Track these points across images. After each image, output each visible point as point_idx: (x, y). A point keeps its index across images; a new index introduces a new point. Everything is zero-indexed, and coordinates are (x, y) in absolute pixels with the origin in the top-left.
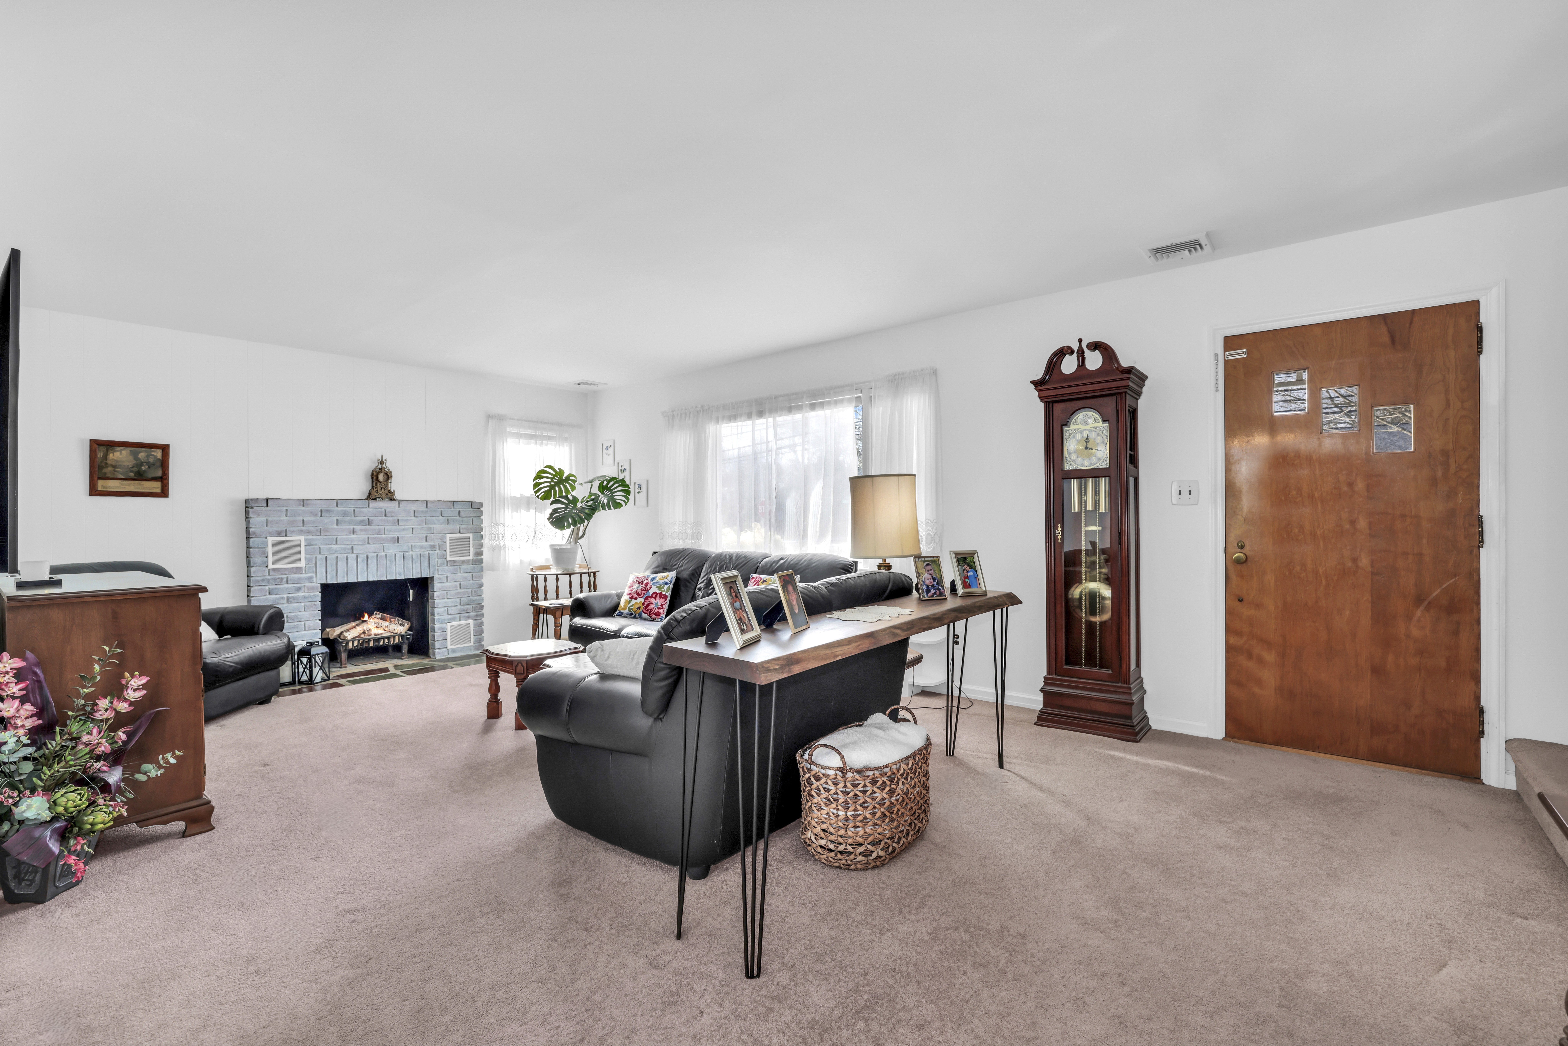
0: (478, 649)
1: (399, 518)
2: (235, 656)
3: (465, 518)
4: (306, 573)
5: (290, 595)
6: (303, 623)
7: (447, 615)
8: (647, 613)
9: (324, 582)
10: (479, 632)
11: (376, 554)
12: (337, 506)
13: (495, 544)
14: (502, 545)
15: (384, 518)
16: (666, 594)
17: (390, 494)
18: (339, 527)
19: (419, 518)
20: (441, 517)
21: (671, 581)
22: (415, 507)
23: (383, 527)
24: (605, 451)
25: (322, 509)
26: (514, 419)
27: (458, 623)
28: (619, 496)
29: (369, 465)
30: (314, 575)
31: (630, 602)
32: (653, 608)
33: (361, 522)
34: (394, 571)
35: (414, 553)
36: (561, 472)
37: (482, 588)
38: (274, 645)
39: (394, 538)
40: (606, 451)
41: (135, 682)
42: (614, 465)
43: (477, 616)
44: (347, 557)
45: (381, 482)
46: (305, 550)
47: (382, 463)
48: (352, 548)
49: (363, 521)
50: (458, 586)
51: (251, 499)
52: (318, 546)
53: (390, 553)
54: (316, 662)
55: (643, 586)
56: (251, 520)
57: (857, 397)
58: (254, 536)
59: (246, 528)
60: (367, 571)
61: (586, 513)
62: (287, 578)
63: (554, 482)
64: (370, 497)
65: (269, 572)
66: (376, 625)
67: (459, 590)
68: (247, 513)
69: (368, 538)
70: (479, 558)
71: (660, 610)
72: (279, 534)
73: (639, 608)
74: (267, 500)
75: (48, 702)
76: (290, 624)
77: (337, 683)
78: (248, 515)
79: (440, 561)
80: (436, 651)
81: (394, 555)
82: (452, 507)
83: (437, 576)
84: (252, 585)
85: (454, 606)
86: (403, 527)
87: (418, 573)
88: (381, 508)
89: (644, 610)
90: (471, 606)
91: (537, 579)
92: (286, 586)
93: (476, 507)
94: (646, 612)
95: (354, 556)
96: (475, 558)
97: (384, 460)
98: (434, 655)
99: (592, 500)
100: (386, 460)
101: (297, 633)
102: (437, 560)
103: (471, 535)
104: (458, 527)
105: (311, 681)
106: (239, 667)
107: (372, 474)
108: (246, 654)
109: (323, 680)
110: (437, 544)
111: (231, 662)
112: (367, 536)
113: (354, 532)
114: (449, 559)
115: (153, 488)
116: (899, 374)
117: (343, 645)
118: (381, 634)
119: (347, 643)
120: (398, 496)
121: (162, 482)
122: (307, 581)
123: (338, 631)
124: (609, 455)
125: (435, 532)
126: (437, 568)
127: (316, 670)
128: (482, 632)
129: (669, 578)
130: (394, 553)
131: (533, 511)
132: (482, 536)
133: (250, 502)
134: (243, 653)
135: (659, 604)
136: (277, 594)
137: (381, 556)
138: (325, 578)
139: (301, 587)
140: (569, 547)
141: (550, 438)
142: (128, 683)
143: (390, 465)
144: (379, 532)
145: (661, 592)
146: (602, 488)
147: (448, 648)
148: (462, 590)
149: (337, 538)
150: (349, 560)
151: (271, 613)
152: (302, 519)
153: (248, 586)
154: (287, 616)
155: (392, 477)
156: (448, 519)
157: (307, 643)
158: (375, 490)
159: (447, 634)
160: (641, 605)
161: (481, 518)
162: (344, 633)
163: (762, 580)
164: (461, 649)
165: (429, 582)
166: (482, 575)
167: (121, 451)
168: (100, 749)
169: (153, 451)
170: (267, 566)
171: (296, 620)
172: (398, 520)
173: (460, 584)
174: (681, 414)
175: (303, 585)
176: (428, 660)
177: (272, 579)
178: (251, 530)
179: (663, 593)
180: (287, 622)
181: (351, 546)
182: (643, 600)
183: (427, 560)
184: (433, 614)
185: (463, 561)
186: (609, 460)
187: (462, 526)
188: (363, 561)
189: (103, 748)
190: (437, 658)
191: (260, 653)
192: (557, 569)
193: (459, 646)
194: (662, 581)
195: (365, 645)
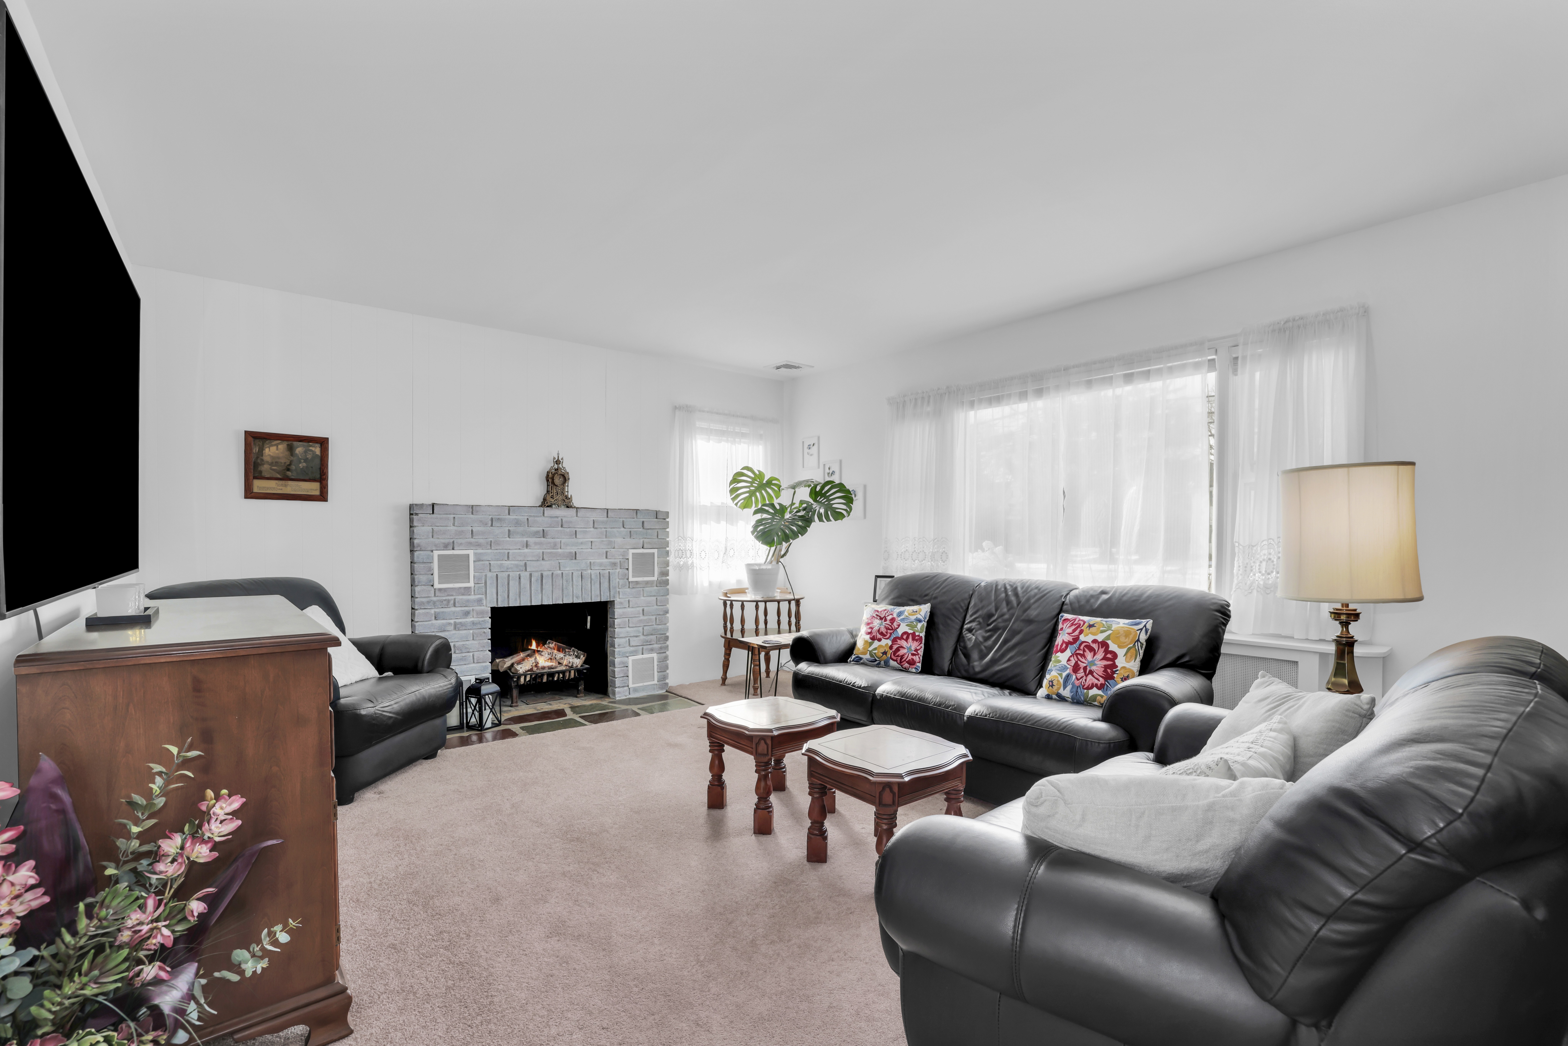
0: (662, 689)
1: (577, 529)
2: (396, 703)
3: (649, 531)
4: (475, 594)
5: (457, 621)
6: (471, 654)
7: (628, 648)
8: (896, 661)
9: (495, 605)
10: (663, 668)
11: (551, 572)
12: (509, 514)
13: (682, 563)
14: (690, 562)
15: (560, 528)
16: (921, 635)
17: (566, 501)
18: (511, 539)
19: (599, 530)
20: (623, 529)
21: (925, 618)
22: (594, 516)
23: (559, 540)
24: (806, 450)
25: (493, 517)
26: (703, 411)
27: (640, 657)
28: (839, 504)
29: (545, 465)
30: (483, 596)
31: (871, 644)
32: (905, 654)
33: (535, 534)
34: (571, 594)
35: (593, 572)
36: (761, 475)
37: (667, 615)
38: (441, 687)
39: (571, 553)
40: (808, 451)
41: (222, 808)
42: (819, 467)
43: (661, 648)
44: (519, 575)
45: (557, 486)
46: (474, 567)
47: (558, 462)
48: (525, 564)
49: (538, 532)
50: (641, 611)
51: (416, 505)
52: (488, 562)
53: (567, 572)
54: (486, 703)
55: (888, 622)
56: (415, 530)
57: (1209, 360)
58: (419, 549)
59: (411, 539)
60: (542, 593)
61: (799, 526)
62: (455, 599)
63: (753, 486)
64: (545, 503)
65: (435, 592)
66: (550, 656)
67: (642, 618)
68: (411, 521)
69: (543, 553)
70: (664, 578)
71: (914, 657)
72: (446, 547)
73: (885, 653)
74: (433, 505)
75: (77, 848)
76: (457, 655)
77: (509, 730)
78: (413, 523)
79: (621, 582)
80: (617, 690)
81: (571, 574)
82: (635, 516)
83: (618, 600)
84: (416, 608)
85: (637, 636)
86: (581, 540)
87: (597, 596)
88: (557, 517)
89: (893, 657)
90: (655, 636)
91: (732, 606)
92: (453, 609)
93: (661, 517)
94: (895, 658)
95: (527, 574)
96: (659, 579)
97: (560, 459)
98: (614, 694)
99: (804, 509)
100: (562, 459)
101: (465, 666)
102: (618, 580)
103: (655, 551)
104: (642, 541)
105: (480, 727)
106: (399, 717)
107: (548, 476)
108: (408, 701)
109: (494, 725)
110: (618, 561)
111: (390, 712)
112: (541, 551)
113: (527, 545)
114: (631, 579)
115: (311, 490)
116: (1294, 320)
117: (515, 679)
118: (556, 667)
119: (519, 678)
120: (576, 502)
121: (321, 483)
122: (476, 604)
123: (508, 662)
124: (811, 455)
125: (616, 547)
126: (618, 590)
127: (486, 713)
128: (667, 667)
129: (923, 613)
130: (571, 572)
131: (723, 523)
132: (668, 553)
133: (415, 508)
134: (405, 699)
135: (913, 648)
136: (444, 619)
137: (557, 575)
138: (495, 600)
139: (470, 611)
140: (769, 567)
141: (743, 435)
142: (210, 808)
143: (568, 466)
144: (554, 546)
145: (914, 633)
146: (816, 494)
147: (630, 686)
148: (645, 618)
149: (508, 553)
150: (522, 580)
151: (436, 646)
152: (470, 529)
153: (412, 609)
154: (454, 646)
155: (569, 479)
156: (630, 532)
157: (476, 679)
158: (550, 495)
159: (628, 670)
160: (887, 649)
161: (667, 530)
162: (516, 666)
163: (1086, 625)
164: (644, 688)
165: (609, 606)
166: (668, 600)
167: (277, 445)
168: (154, 941)
169: (311, 446)
170: (432, 586)
171: (464, 651)
172: (576, 531)
173: (643, 610)
174: (916, 399)
175: (471, 608)
176: (608, 700)
177: (438, 601)
178: (416, 541)
179: (917, 634)
180: (455, 653)
181: (524, 562)
182: (889, 642)
183: (607, 580)
184: (613, 646)
185: (647, 583)
186: (811, 461)
187: (646, 540)
188: (537, 580)
189: (160, 939)
190: (617, 699)
191: (424, 698)
192: (755, 595)
193: (641, 684)
194: (913, 618)
195: (539, 680)
